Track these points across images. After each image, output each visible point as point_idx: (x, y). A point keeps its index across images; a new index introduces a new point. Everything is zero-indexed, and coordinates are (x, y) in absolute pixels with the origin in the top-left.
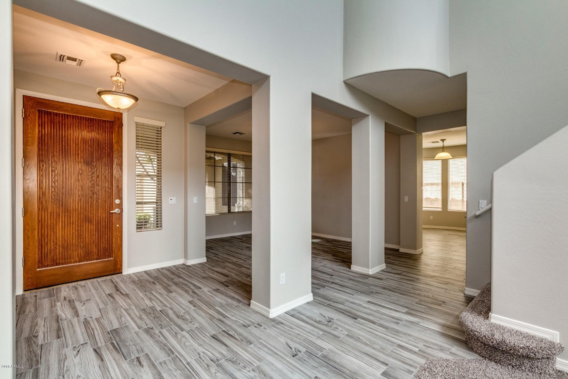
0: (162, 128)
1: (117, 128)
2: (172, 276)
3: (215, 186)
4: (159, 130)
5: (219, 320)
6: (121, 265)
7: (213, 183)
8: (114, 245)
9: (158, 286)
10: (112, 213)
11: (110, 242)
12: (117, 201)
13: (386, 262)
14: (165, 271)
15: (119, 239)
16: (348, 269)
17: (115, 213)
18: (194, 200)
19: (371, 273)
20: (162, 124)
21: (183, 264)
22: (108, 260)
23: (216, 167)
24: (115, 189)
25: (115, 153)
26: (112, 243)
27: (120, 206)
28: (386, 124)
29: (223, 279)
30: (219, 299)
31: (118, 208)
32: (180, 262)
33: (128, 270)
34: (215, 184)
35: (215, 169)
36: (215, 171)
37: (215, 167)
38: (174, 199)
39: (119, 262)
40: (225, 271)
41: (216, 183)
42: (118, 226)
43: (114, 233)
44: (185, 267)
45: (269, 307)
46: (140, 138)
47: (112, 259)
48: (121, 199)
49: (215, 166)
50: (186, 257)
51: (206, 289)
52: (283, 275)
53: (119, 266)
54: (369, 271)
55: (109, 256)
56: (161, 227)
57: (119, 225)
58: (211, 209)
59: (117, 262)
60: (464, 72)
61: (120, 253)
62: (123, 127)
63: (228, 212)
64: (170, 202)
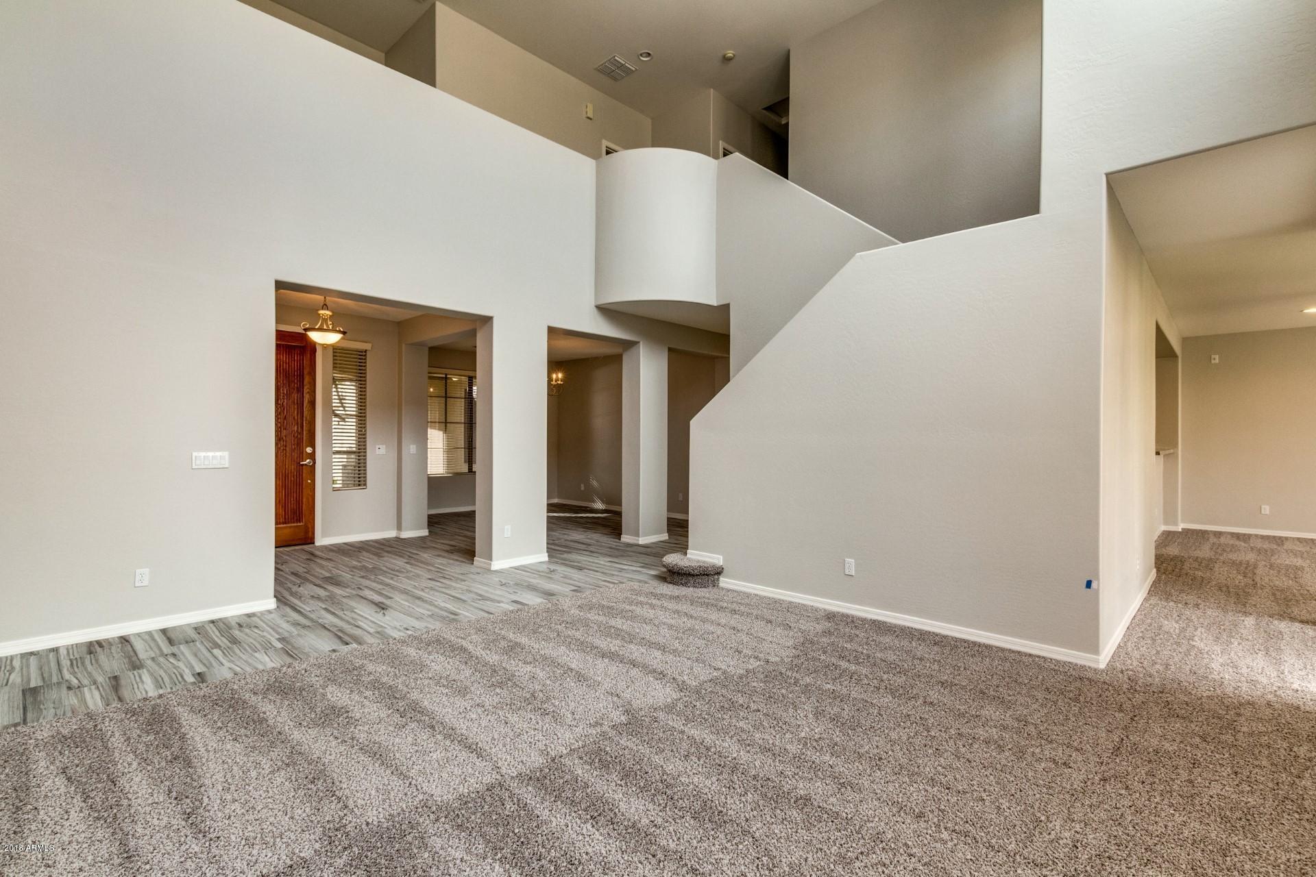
0: (368, 353)
1: (309, 355)
2: (382, 547)
3: (445, 431)
4: (362, 354)
5: (437, 571)
6: (314, 534)
7: (445, 424)
8: (304, 506)
9: (365, 553)
10: (303, 465)
11: (299, 502)
12: (309, 450)
13: (669, 531)
14: (371, 543)
15: (310, 499)
16: (617, 540)
17: (306, 465)
18: (411, 449)
19: (640, 543)
20: (367, 346)
21: (396, 537)
22: (297, 526)
23: (448, 399)
24: (307, 434)
25: (305, 388)
26: (302, 504)
27: (312, 456)
28: (670, 350)
29: (448, 548)
30: (440, 560)
31: (309, 458)
32: (391, 534)
33: (321, 540)
34: (446, 426)
35: (446, 402)
36: (446, 405)
37: (446, 400)
38: (383, 447)
39: (310, 530)
40: (452, 543)
41: (448, 425)
42: (309, 481)
43: (304, 491)
44: (397, 539)
45: (491, 560)
46: (338, 365)
47: (301, 524)
48: (313, 447)
49: (446, 397)
50: (399, 528)
51: (425, 555)
52: (508, 527)
53: (310, 534)
54: (638, 540)
55: (300, 521)
56: (365, 485)
57: (312, 481)
58: (437, 465)
59: (308, 528)
60: (727, 303)
61: (311, 517)
62: (317, 354)
63: (469, 472)
64: (378, 452)
